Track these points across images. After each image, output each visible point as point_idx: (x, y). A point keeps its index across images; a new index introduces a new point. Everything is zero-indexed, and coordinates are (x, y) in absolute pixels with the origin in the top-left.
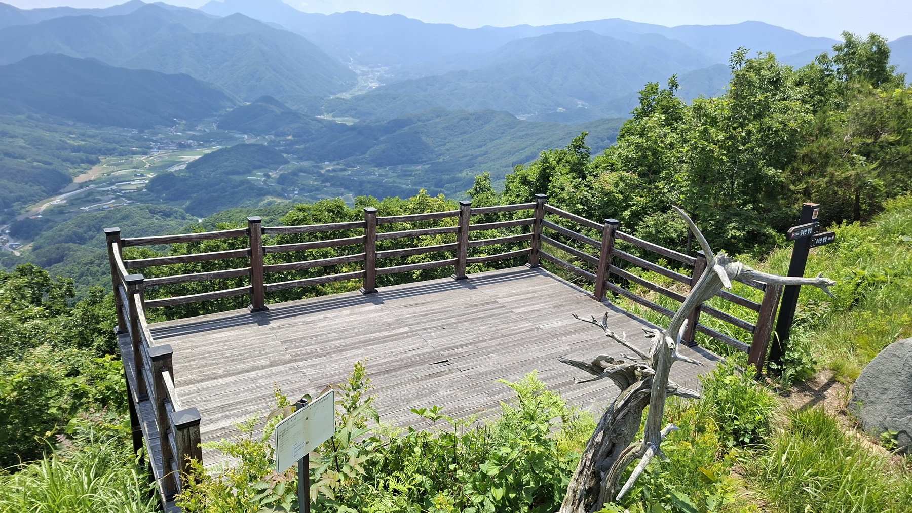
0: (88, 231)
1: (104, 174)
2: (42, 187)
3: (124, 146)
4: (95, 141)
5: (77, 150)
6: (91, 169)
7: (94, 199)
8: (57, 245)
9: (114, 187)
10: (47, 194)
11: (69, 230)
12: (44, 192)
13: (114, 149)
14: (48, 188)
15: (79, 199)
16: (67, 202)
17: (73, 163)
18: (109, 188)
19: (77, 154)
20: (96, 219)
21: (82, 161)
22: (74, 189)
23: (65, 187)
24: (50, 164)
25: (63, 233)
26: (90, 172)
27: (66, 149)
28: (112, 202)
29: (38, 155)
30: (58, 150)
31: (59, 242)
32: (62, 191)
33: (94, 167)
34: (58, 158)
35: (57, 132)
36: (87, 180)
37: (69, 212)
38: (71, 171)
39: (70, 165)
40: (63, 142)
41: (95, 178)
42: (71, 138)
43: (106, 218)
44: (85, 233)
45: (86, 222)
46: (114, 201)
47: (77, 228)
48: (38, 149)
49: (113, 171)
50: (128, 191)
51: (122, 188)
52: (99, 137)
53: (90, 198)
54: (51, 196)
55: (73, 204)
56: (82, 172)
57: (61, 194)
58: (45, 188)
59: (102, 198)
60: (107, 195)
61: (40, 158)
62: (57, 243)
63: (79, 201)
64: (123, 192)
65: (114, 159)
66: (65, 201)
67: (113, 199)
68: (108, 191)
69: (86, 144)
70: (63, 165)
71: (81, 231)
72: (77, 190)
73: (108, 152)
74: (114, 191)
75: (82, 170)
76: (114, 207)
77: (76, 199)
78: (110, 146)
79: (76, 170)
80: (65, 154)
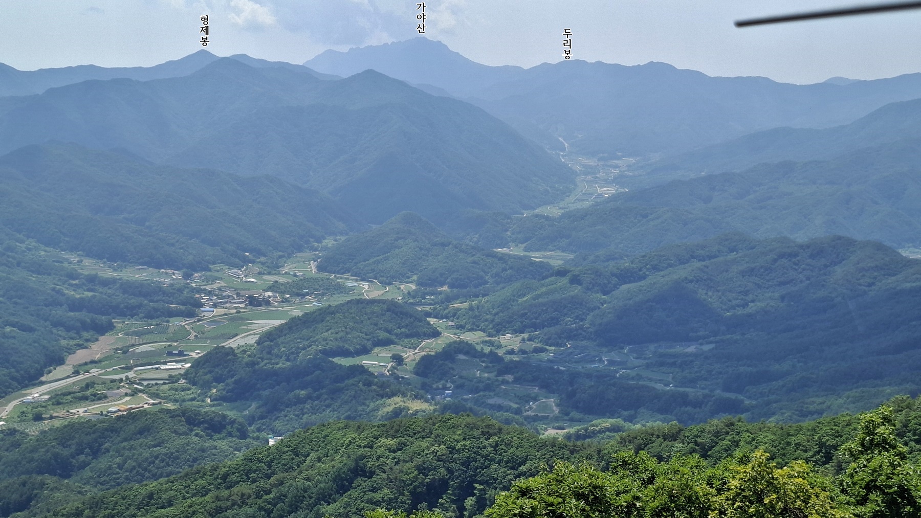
0: (78, 455)
1: (117, 349)
2: (13, 370)
3: (157, 301)
4: (109, 291)
5: (76, 306)
6: (97, 340)
7: (95, 395)
8: (23, 477)
9: (131, 374)
10: (19, 383)
11: (47, 451)
12: (13, 378)
13: (140, 306)
14: (22, 372)
15: (70, 393)
16: (50, 399)
17: (68, 329)
18: (123, 376)
19: (77, 314)
20: (94, 433)
21: (85, 326)
22: (65, 376)
23: (50, 372)
24: (31, 330)
25: (36, 456)
26: (94, 346)
27: (61, 305)
28: (124, 401)
29: (14, 315)
30: (46, 306)
31: (28, 472)
32: (43, 379)
33: (101, 338)
34: (46, 320)
35: (49, 274)
36: (88, 361)
37: (51, 418)
38: (64, 343)
39: (63, 334)
40: (59, 292)
41: (103, 356)
42: (72, 285)
43: (112, 431)
44: (73, 457)
45: (77, 436)
46: (128, 398)
47: (61, 447)
48: (16, 303)
49: (133, 345)
50: (154, 382)
51: (144, 376)
52: (118, 285)
53: (88, 393)
54: (26, 387)
55: (58, 403)
56: (81, 347)
57: (42, 383)
58: (17, 371)
59: (109, 393)
60: (118, 388)
61: (13, 319)
62: (23, 473)
63: (69, 397)
64: (145, 383)
65: (136, 324)
66: (47, 397)
67: (126, 394)
68: (121, 380)
69: (94, 297)
70: (52, 333)
71: (66, 452)
72: (69, 377)
73: (129, 312)
74: (131, 382)
75: (81, 342)
76: (127, 410)
77: (64, 395)
78: (134, 301)
79: (72, 343)
80: (58, 313)
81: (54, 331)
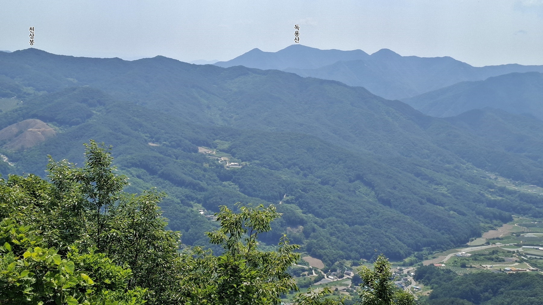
0: (484, 292)
1: (513, 233)
2: (452, 236)
3: (540, 208)
4: (512, 198)
5: (492, 204)
6: (502, 226)
7: (497, 259)
9: (520, 250)
10: (455, 244)
11: (467, 286)
12: (452, 241)
13: (530, 209)
14: (457, 238)
15: (483, 255)
16: (471, 256)
17: (485, 217)
18: (515, 250)
19: (491, 209)
20: (495, 281)
21: (495, 217)
22: (481, 244)
23: (473, 240)
24: (464, 214)
25: (460, 287)
26: (500, 229)
27: (483, 202)
28: (514, 265)
29: (455, 205)
30: (474, 202)
31: (455, 296)
32: (468, 244)
33: (504, 225)
34: (473, 210)
35: (478, 184)
36: (495, 237)
37: (471, 267)
38: (482, 225)
39: (482, 219)
40: (482, 195)
41: (504, 236)
42: (490, 192)
43: (506, 282)
44: (482, 293)
45: (485, 281)
46: (517, 264)
47: (475, 286)
48: (457, 198)
49: (523, 232)
50: (534, 257)
51: (528, 252)
52: (517, 195)
53: (494, 256)
54: (459, 247)
55: (476, 260)
56: (492, 228)
57: (468, 246)
58: (454, 237)
59: (505, 259)
60: (512, 257)
61: (455, 207)
62: (453, 296)
63: (482, 257)
64: (529, 256)
65: (526, 220)
66: (469, 255)
67: (516, 261)
68: (514, 252)
69: (502, 200)
70: (476, 218)
71: (478, 289)
72: (483, 245)
73: (523, 212)
74: (520, 254)
75: (492, 226)
76: (516, 271)
77: (480, 255)
78: (526, 205)
79: (487, 225)
80: (481, 207)
81: (477, 217)
